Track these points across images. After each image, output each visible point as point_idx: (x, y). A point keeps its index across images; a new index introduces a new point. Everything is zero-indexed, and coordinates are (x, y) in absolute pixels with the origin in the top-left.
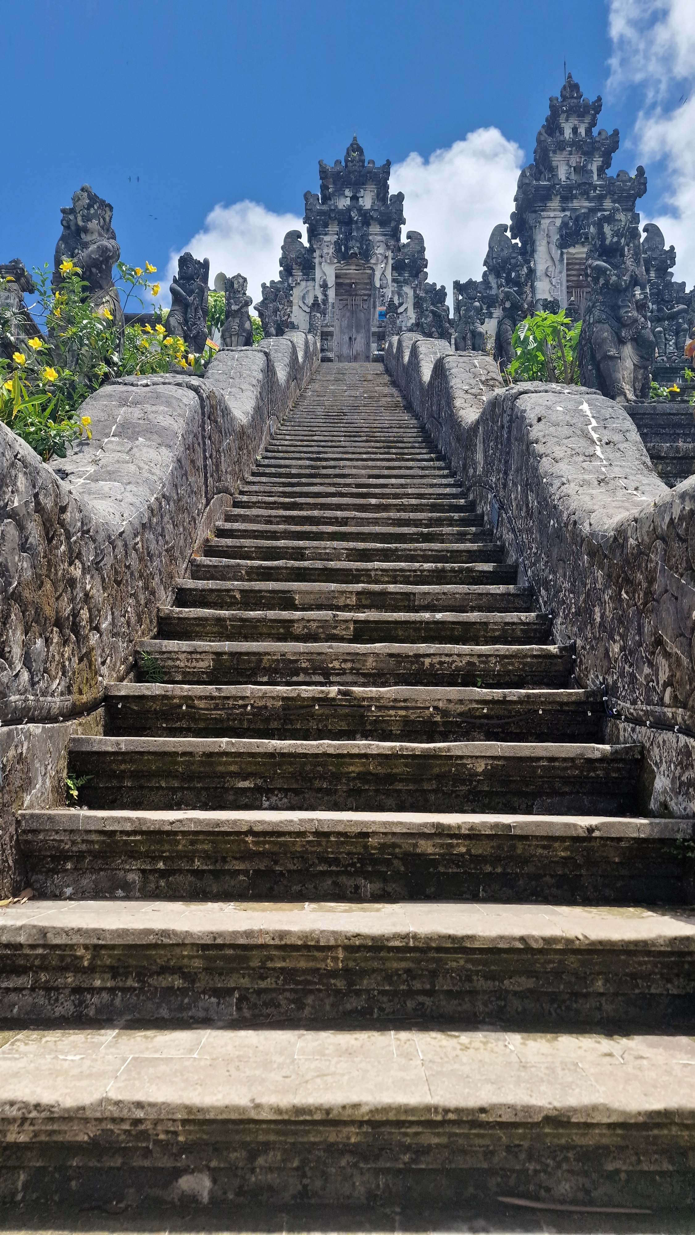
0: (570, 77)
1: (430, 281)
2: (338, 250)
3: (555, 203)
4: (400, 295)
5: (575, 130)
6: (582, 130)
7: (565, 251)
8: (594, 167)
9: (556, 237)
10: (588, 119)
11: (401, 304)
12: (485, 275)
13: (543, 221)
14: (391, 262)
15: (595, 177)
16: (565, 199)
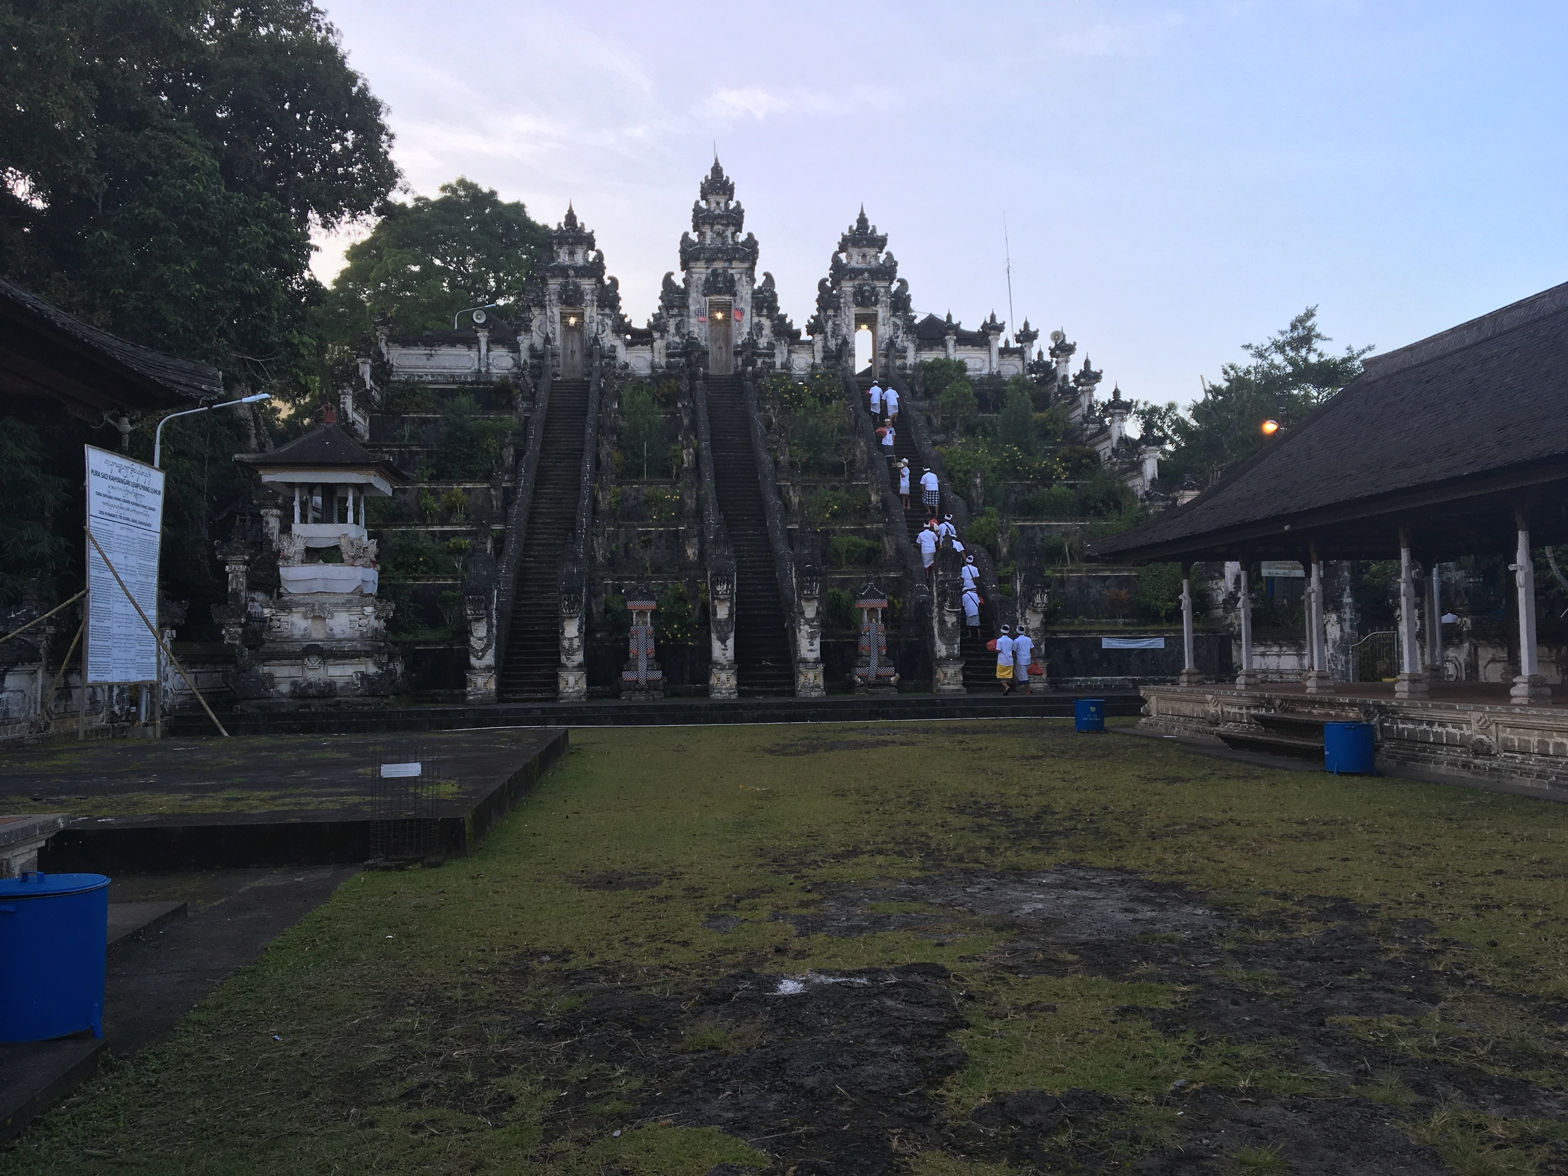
0: (716, 160)
1: (622, 312)
2: (560, 298)
3: (702, 264)
4: (603, 325)
5: (718, 203)
6: (722, 205)
7: (708, 298)
8: (729, 233)
9: (701, 289)
10: (727, 197)
11: (604, 331)
12: (660, 308)
13: (694, 276)
14: (596, 303)
15: (730, 241)
16: (709, 261)
